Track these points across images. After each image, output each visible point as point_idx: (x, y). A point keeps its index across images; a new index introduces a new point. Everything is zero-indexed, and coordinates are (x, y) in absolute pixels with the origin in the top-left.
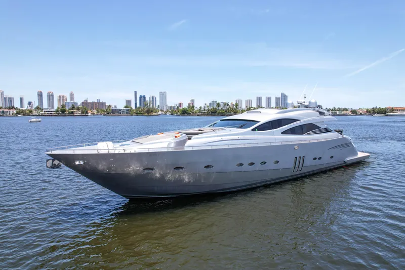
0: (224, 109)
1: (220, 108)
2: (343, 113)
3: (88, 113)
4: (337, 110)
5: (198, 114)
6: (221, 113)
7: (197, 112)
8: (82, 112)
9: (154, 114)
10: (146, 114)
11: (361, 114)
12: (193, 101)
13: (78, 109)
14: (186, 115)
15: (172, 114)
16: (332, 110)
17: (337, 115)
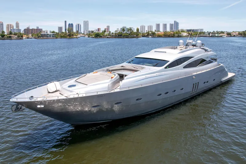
0: (128, 32)
1: (125, 32)
2: (220, 35)
3: (23, 37)
4: (216, 33)
5: (108, 37)
6: (126, 36)
7: (107, 35)
8: (18, 37)
9: (74, 37)
10: (68, 37)
11: (234, 36)
12: (108, 27)
13: (15, 34)
14: (98, 37)
15: (89, 37)
16: (212, 33)
17: (216, 37)
